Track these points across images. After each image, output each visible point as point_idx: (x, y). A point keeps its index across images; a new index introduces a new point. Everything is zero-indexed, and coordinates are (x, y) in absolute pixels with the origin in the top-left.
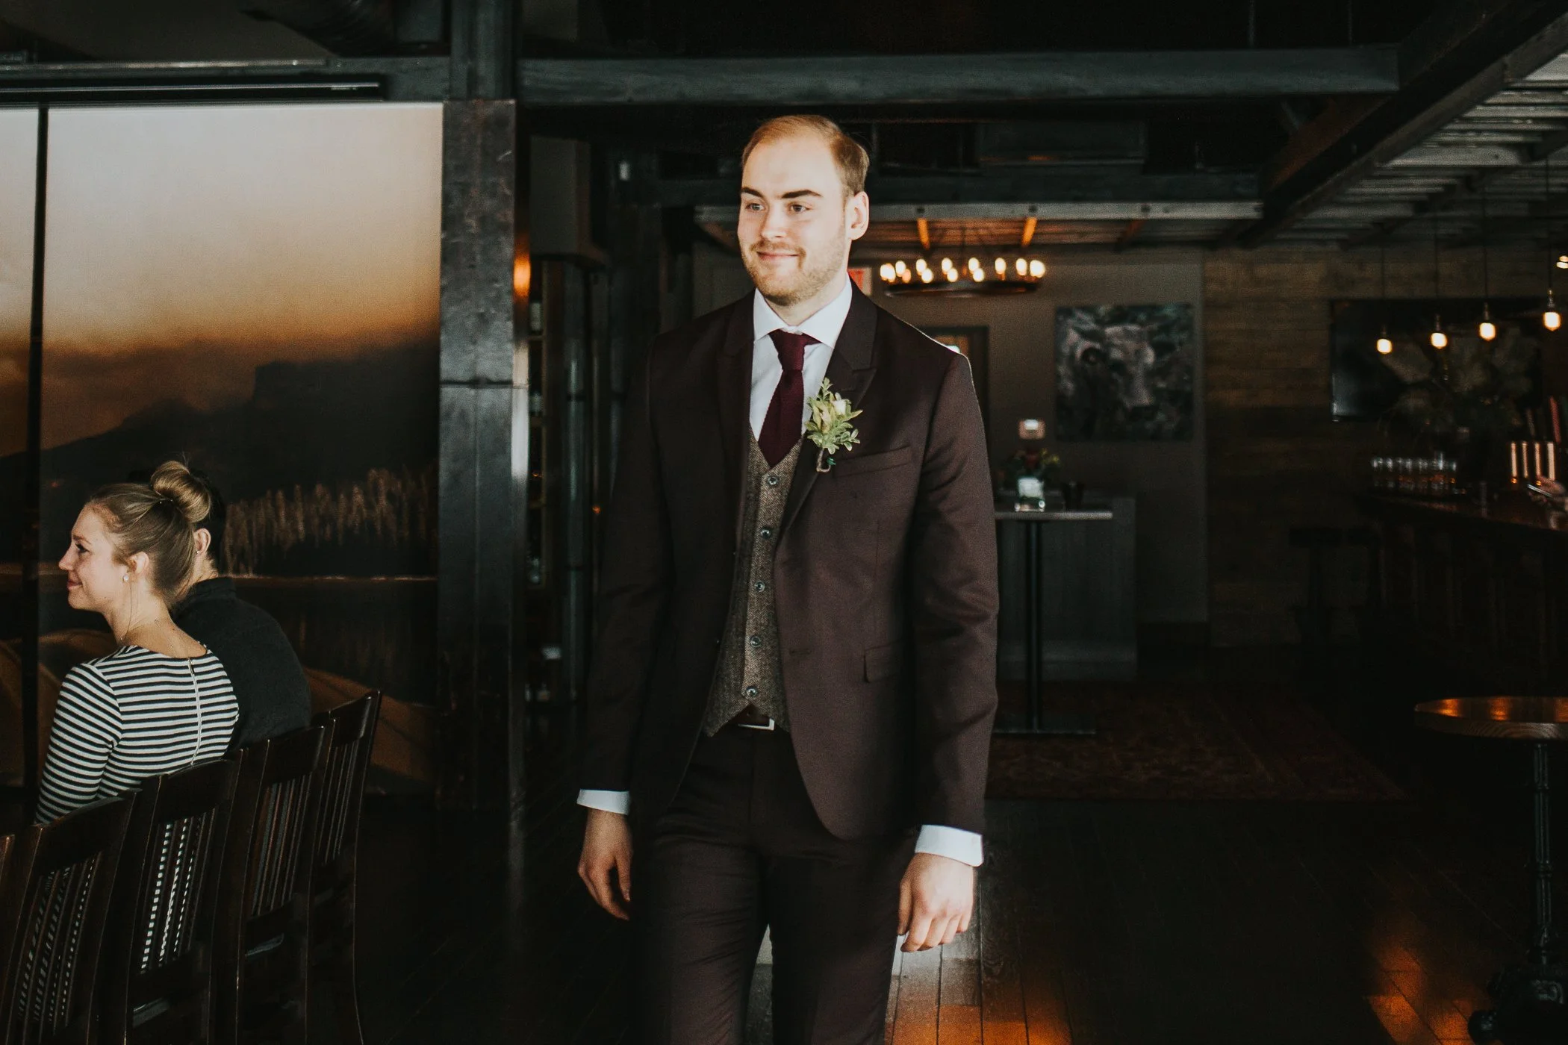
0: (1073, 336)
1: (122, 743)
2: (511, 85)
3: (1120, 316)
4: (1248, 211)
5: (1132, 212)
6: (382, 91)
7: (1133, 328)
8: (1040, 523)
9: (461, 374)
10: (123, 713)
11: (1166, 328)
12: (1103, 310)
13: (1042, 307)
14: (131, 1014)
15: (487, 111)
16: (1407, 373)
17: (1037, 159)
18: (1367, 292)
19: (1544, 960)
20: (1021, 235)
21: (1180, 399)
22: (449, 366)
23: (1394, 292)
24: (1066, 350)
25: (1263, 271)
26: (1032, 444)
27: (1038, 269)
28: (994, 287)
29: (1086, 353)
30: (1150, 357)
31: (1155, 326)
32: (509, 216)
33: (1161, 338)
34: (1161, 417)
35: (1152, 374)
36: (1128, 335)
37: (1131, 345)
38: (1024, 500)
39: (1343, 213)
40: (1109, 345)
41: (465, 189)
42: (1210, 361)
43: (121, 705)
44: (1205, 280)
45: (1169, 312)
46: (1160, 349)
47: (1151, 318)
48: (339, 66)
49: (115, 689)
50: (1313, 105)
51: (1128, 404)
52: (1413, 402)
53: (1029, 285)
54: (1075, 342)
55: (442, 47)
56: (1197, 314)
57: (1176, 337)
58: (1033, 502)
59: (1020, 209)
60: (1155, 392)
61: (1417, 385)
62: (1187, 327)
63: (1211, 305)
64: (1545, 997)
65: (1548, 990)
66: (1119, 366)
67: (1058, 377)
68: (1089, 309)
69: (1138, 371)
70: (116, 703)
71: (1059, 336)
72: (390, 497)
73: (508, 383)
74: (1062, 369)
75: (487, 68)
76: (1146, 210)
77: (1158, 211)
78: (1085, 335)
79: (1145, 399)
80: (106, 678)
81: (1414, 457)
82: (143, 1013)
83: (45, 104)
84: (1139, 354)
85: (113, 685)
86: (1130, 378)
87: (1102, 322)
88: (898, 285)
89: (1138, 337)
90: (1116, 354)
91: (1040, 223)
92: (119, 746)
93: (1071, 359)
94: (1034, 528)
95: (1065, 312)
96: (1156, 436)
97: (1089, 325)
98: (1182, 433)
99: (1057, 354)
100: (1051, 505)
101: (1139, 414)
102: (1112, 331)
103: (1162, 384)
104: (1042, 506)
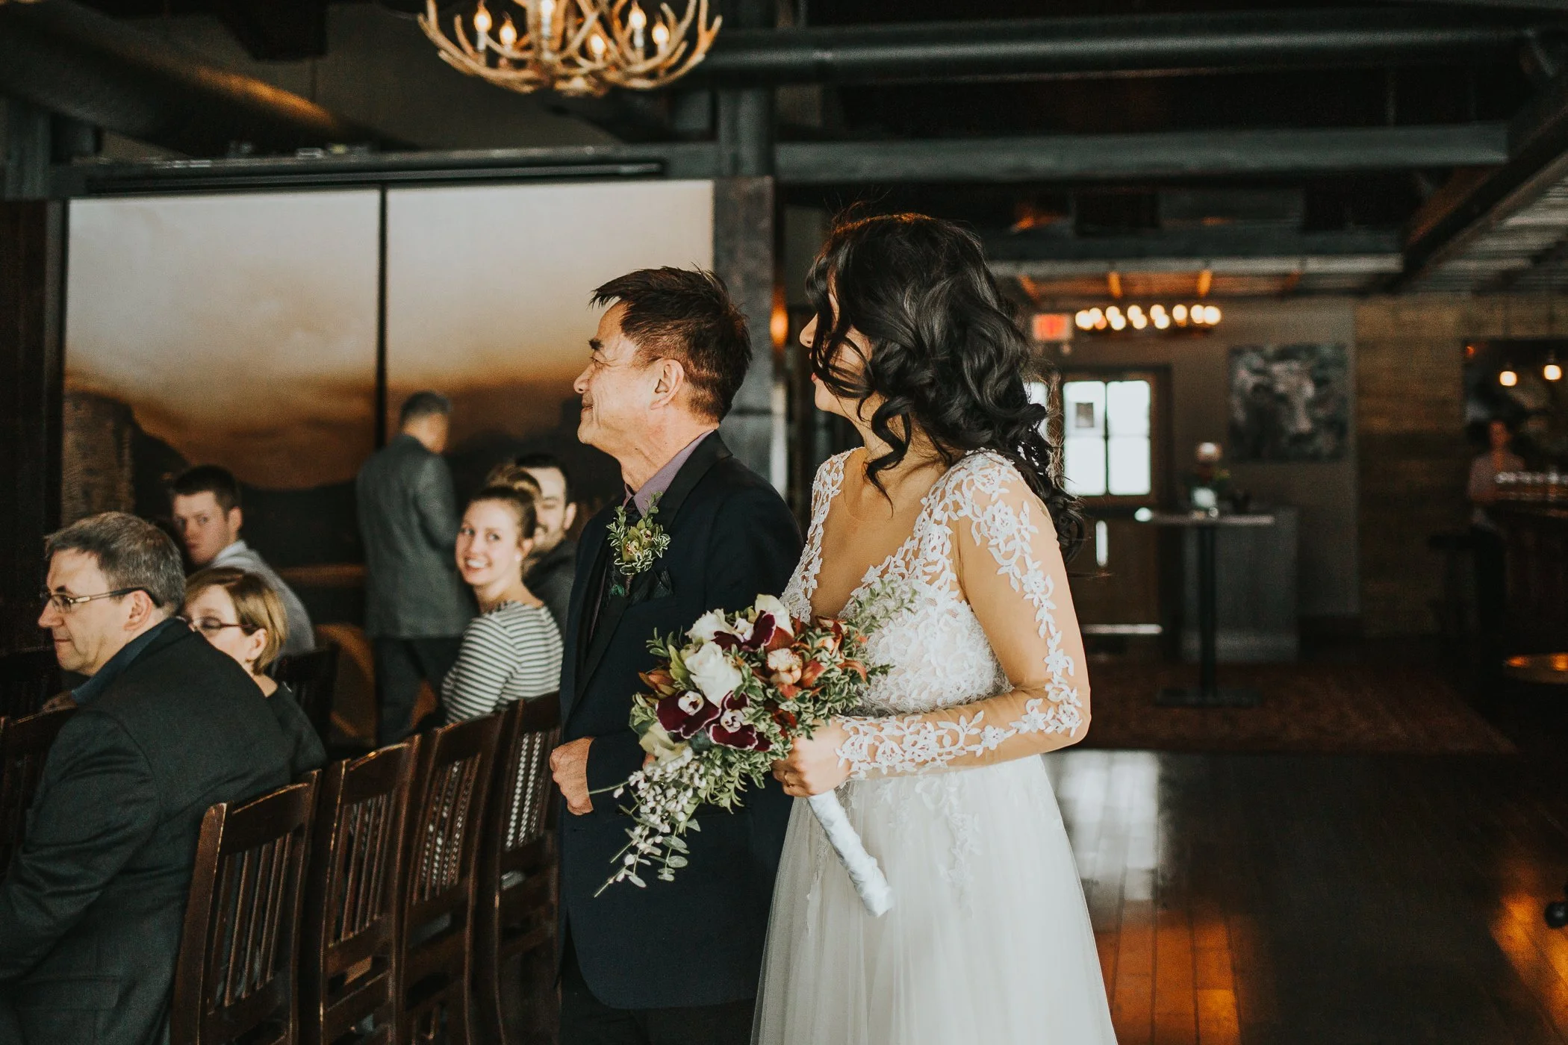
0: (1243, 373)
2: (768, 165)
3: (1284, 354)
4: (1391, 264)
5: (1290, 265)
6: (662, 172)
7: (1295, 365)
8: (1213, 528)
11: (1323, 364)
12: (1270, 349)
13: (1217, 349)
14: (501, 882)
15: (749, 186)
16: (1528, 401)
17: (1210, 222)
18: (1497, 332)
20: (1197, 286)
21: (1335, 425)
23: (1519, 332)
24: (1237, 382)
25: (1408, 315)
26: (1208, 464)
27: (1208, 315)
28: (1176, 331)
29: (1257, 388)
30: (1309, 390)
31: (1312, 363)
32: (767, 273)
33: (1319, 374)
34: (1320, 441)
35: (1312, 404)
36: (1291, 371)
37: (1294, 380)
38: (1199, 509)
39: (1472, 265)
40: (1274, 379)
41: (731, 253)
42: (1361, 392)
44: (1357, 324)
45: (1327, 351)
46: (1320, 383)
47: (1310, 357)
48: (626, 151)
50: (1442, 174)
51: (1292, 429)
52: (1534, 427)
53: (1205, 330)
54: (1246, 378)
55: (710, 135)
56: (1350, 352)
57: (1331, 373)
59: (1196, 264)
60: (1314, 420)
61: (1539, 412)
62: (1341, 364)
63: (1362, 344)
66: (1284, 399)
67: (1230, 407)
68: (1257, 349)
69: (1300, 404)
71: (1231, 372)
73: (767, 412)
74: (1236, 401)
75: (748, 152)
76: (1302, 264)
77: (1314, 265)
78: (1256, 372)
79: (1304, 424)
81: (1533, 472)
82: (510, 880)
83: (383, 186)
84: (1300, 386)
86: (1292, 408)
87: (1270, 360)
88: (1094, 332)
89: (1299, 373)
90: (1281, 388)
91: (1215, 276)
93: (1242, 392)
94: (1207, 531)
95: (1236, 352)
96: (1315, 457)
97: (1257, 362)
98: (1336, 456)
99: (1229, 388)
100: (1222, 513)
101: (1300, 438)
102: (1277, 368)
103: (1320, 413)
104: (1215, 513)
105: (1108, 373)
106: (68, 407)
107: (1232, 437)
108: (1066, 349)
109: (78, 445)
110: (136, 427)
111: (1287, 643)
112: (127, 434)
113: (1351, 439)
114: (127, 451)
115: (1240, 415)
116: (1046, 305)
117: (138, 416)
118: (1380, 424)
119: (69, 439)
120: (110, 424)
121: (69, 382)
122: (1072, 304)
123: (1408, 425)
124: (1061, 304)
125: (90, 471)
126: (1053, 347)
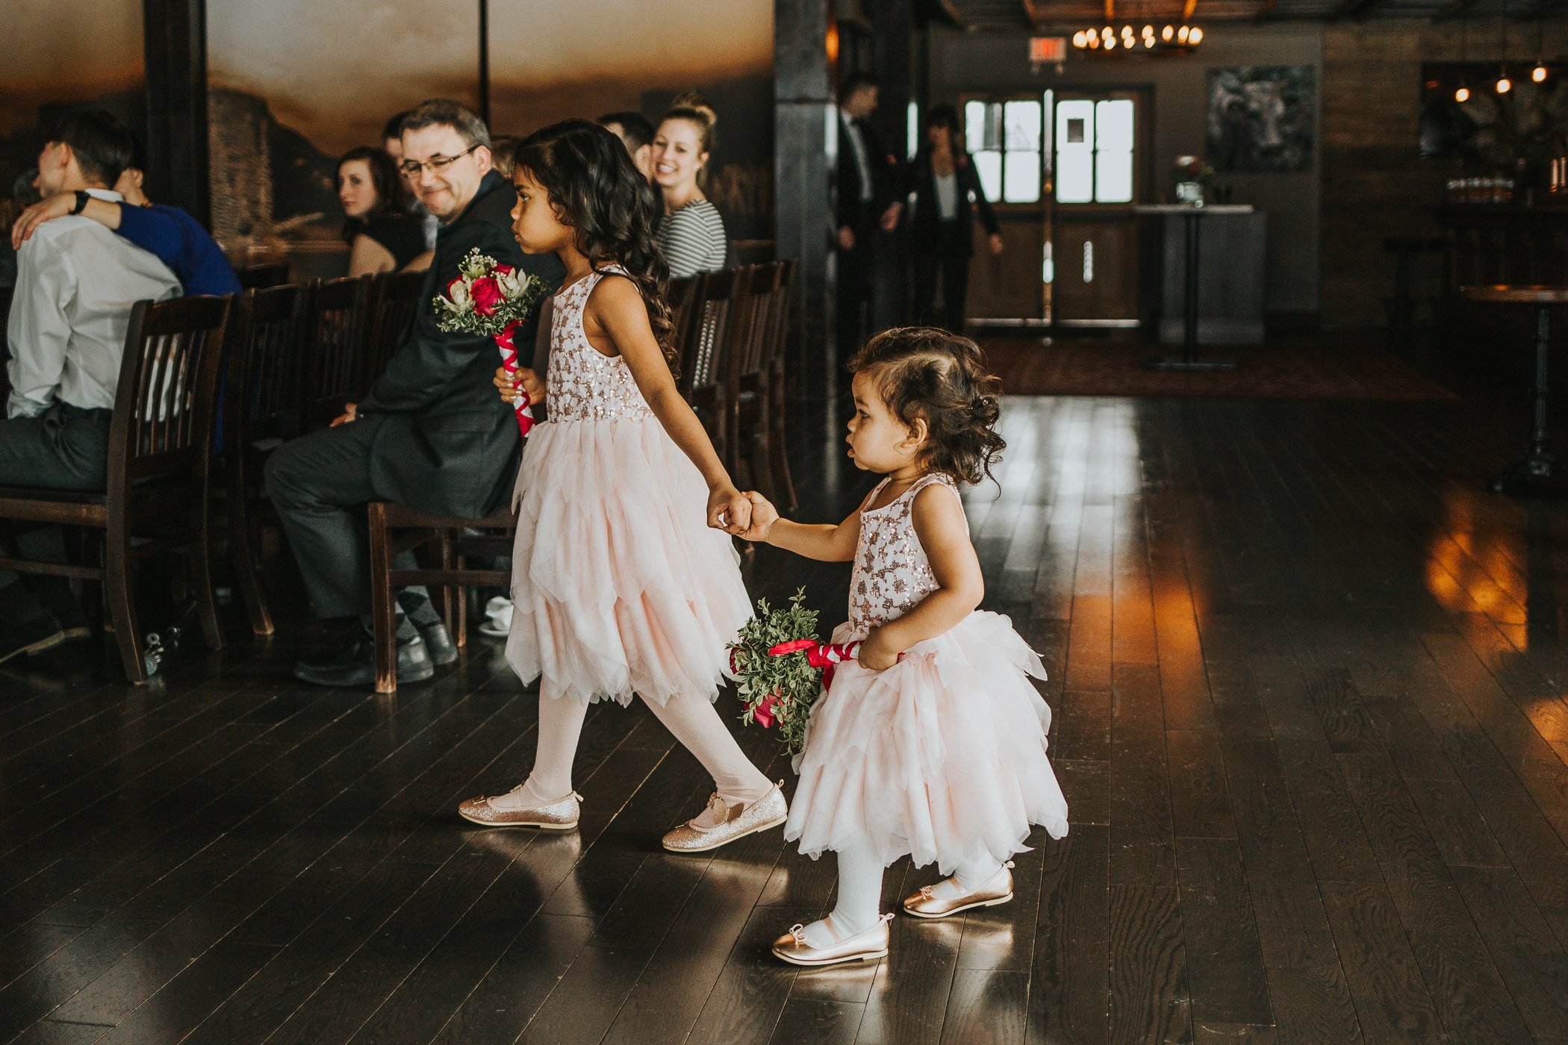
0: (1220, 92)
1: (715, 252)
3: (1258, 76)
7: (1268, 85)
8: (1199, 216)
9: (791, 95)
10: (712, 236)
11: (1293, 84)
12: (1245, 70)
13: (1195, 70)
16: (1478, 116)
18: (1451, 56)
19: (1539, 450)
20: (1182, 11)
21: (1302, 140)
22: (780, 91)
23: (1471, 57)
24: (1214, 101)
25: (1371, 40)
26: (1187, 168)
27: (1195, 36)
28: (1161, 51)
29: (1231, 105)
30: (1280, 108)
31: (1283, 84)
33: (1289, 93)
34: (1287, 154)
35: (1282, 121)
36: (1264, 91)
37: (1266, 99)
38: (1184, 201)
40: (1248, 98)
42: (1327, 110)
43: (712, 231)
44: (1325, 47)
45: (1296, 72)
46: (1289, 101)
47: (1282, 78)
49: (706, 222)
51: (1263, 144)
52: (1483, 140)
53: (1189, 48)
54: (1222, 97)
56: (1318, 73)
57: (1300, 92)
58: (1193, 203)
60: (1284, 136)
61: (1488, 127)
62: (1309, 84)
63: (1329, 67)
64: (1537, 472)
65: (1539, 468)
66: (1256, 116)
67: (1208, 123)
68: (1234, 71)
69: (1270, 120)
70: (708, 230)
71: (1210, 91)
72: (741, 185)
74: (1213, 117)
78: (1231, 91)
79: (1274, 139)
80: (701, 215)
81: (1481, 177)
84: (1272, 106)
85: (706, 219)
86: (1263, 124)
87: (1243, 81)
88: (1088, 50)
89: (1272, 93)
90: (1254, 106)
91: (1200, 1)
92: (714, 254)
93: (1219, 109)
94: (1193, 218)
95: (1215, 73)
96: (1283, 169)
97: (1233, 82)
98: (1303, 167)
99: (1207, 107)
100: (1206, 202)
101: (1270, 152)
102: (1251, 87)
103: (1289, 129)
104: (1200, 203)
105: (1098, 92)
106: (212, 103)
107: (1210, 150)
108: (1060, 69)
109: (220, 134)
110: (272, 121)
111: (1255, 332)
112: (264, 126)
113: (1316, 156)
114: (264, 142)
115: (1216, 130)
116: (1043, 28)
117: (272, 109)
118: (1342, 139)
119: (214, 131)
120: (248, 117)
121: (211, 81)
122: (1067, 28)
123: (1370, 140)
124: (1056, 28)
125: (232, 158)
126: (1048, 66)
